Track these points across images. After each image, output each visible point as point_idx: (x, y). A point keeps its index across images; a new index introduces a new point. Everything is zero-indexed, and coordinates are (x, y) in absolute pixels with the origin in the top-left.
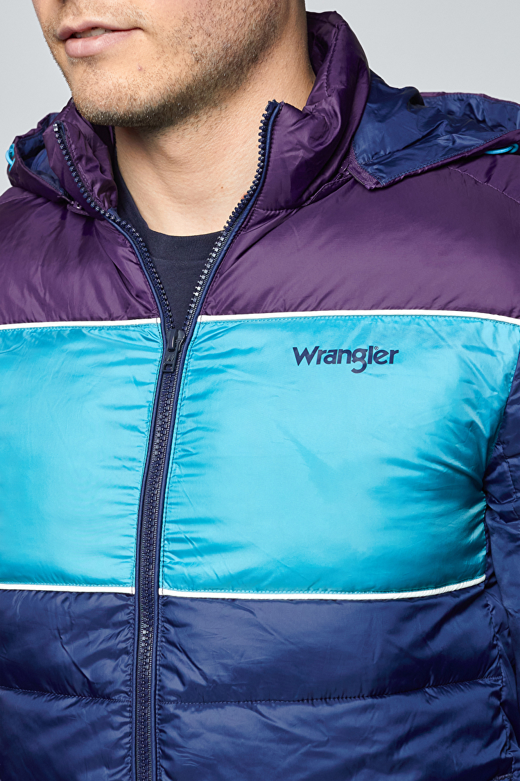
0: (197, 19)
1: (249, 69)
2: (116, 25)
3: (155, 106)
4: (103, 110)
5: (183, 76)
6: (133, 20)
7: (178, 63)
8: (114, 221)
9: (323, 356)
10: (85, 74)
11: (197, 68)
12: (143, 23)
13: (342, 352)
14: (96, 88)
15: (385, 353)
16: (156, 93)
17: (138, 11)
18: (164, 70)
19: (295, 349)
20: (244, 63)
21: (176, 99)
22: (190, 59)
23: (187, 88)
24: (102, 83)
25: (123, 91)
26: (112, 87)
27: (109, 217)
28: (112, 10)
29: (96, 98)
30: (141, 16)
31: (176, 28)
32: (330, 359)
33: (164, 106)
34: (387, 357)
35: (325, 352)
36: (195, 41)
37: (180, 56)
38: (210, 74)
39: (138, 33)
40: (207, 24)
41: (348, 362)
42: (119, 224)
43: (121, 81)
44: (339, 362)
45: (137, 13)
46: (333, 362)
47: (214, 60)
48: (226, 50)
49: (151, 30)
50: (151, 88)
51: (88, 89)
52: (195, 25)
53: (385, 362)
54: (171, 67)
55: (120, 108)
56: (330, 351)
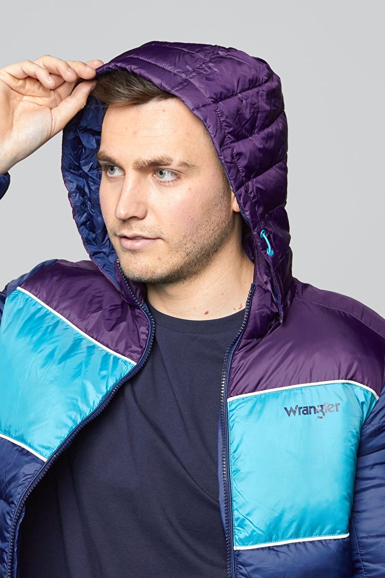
0: (190, 236)
1: (213, 255)
2: (150, 237)
3: (164, 276)
4: (138, 276)
5: (179, 262)
6: (159, 235)
7: (177, 256)
8: (145, 311)
9: (301, 410)
10: (130, 257)
11: (186, 258)
12: (163, 236)
13: (311, 407)
14: (135, 266)
15: (333, 406)
16: (165, 270)
17: (162, 230)
18: (171, 259)
19: (285, 408)
20: (210, 253)
21: (175, 273)
22: (184, 254)
23: (181, 267)
24: (138, 264)
25: (149, 269)
26: (144, 267)
27: (143, 309)
28: (148, 229)
29: (135, 270)
30: (162, 233)
31: (179, 240)
32: (305, 412)
33: (168, 276)
34: (334, 408)
35: (301, 408)
36: (187, 246)
37: (179, 253)
38: (193, 260)
39: (159, 241)
40: (194, 239)
41: (315, 413)
42: (147, 314)
43: (148, 264)
44: (310, 413)
45: (161, 232)
46: (307, 413)
47: (195, 254)
48: (202, 249)
49: (167, 240)
50: (163, 268)
51: (131, 265)
52: (189, 239)
53: (334, 410)
54: (174, 258)
55: (146, 277)
56: (304, 408)
